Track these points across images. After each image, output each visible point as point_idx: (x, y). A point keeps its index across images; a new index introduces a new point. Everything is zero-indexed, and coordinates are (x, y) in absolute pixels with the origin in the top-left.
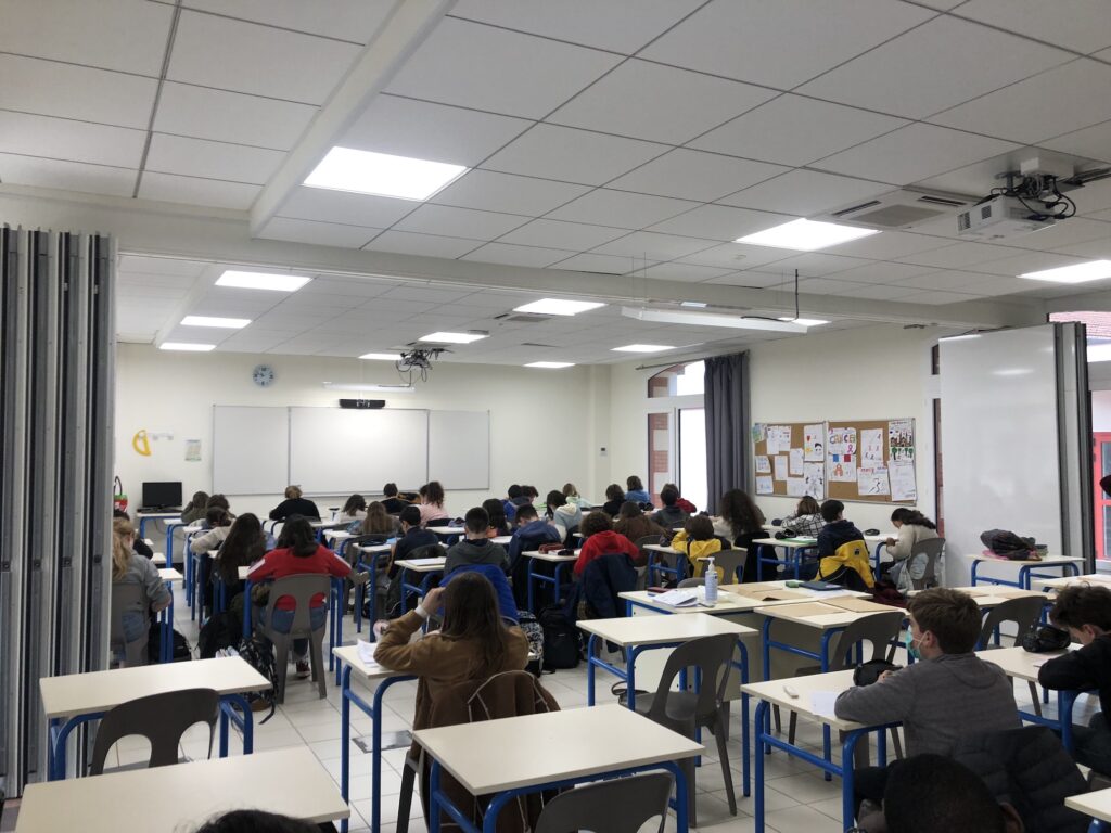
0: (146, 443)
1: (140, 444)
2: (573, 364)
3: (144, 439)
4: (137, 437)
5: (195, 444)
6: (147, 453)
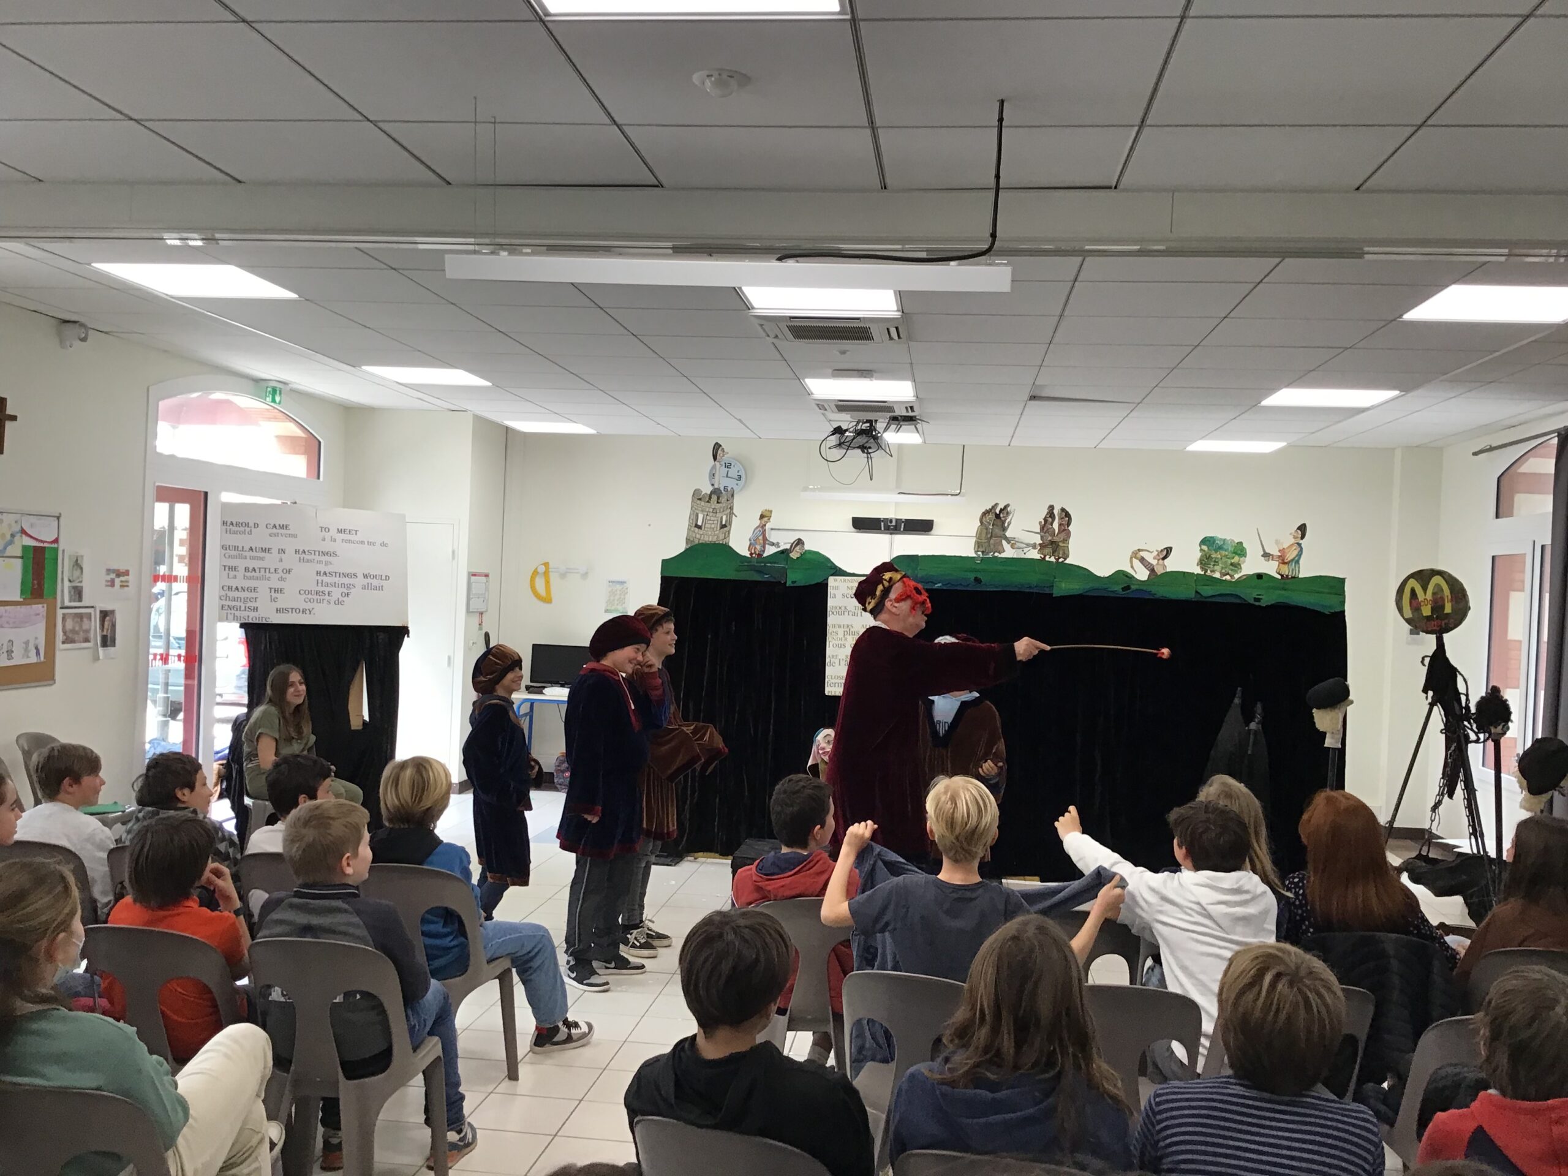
0: (547, 583)
1: (540, 584)
2: (1284, 444)
3: (546, 574)
4: (535, 573)
5: (618, 587)
6: (547, 600)
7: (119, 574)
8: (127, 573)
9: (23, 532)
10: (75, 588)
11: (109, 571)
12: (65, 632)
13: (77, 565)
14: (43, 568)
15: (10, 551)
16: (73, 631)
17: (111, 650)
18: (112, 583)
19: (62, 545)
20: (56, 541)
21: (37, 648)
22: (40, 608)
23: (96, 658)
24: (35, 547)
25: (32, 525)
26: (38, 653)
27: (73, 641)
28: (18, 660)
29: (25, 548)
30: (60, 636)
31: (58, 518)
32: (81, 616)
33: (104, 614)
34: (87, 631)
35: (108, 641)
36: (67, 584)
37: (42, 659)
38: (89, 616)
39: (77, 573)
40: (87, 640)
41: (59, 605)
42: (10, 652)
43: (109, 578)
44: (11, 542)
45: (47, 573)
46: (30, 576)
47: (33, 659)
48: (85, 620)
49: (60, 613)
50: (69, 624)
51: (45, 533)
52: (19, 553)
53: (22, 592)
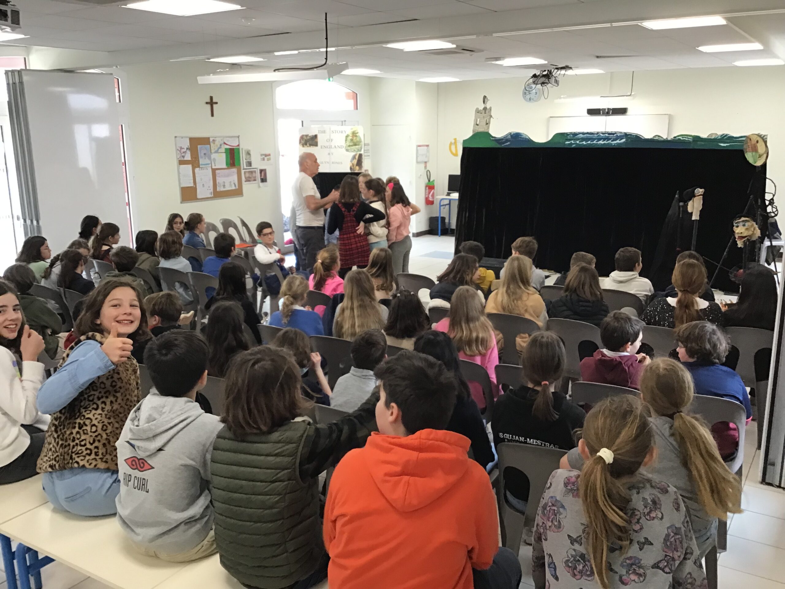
0: (456, 147)
1: (453, 147)
3: (455, 143)
4: (451, 143)
7: (266, 155)
8: (269, 155)
9: (225, 143)
10: (248, 162)
11: (262, 155)
12: (245, 178)
13: (248, 153)
14: (234, 156)
15: (220, 151)
16: (249, 177)
17: (265, 183)
18: (264, 159)
19: (241, 147)
20: (238, 145)
21: (235, 184)
22: (234, 170)
23: (259, 187)
24: (230, 149)
25: (228, 141)
26: (235, 186)
27: (249, 181)
28: (228, 188)
29: (226, 149)
30: (243, 179)
31: (238, 137)
32: (252, 172)
33: (261, 171)
34: (255, 177)
35: (264, 180)
36: (245, 161)
37: (237, 187)
38: (255, 172)
39: (248, 156)
40: (255, 180)
41: (242, 168)
42: (224, 186)
43: (262, 157)
44: (220, 147)
45: (236, 157)
46: (229, 159)
47: (234, 188)
48: (254, 174)
49: (243, 171)
50: (247, 175)
51: (233, 143)
52: (224, 151)
53: (227, 164)
